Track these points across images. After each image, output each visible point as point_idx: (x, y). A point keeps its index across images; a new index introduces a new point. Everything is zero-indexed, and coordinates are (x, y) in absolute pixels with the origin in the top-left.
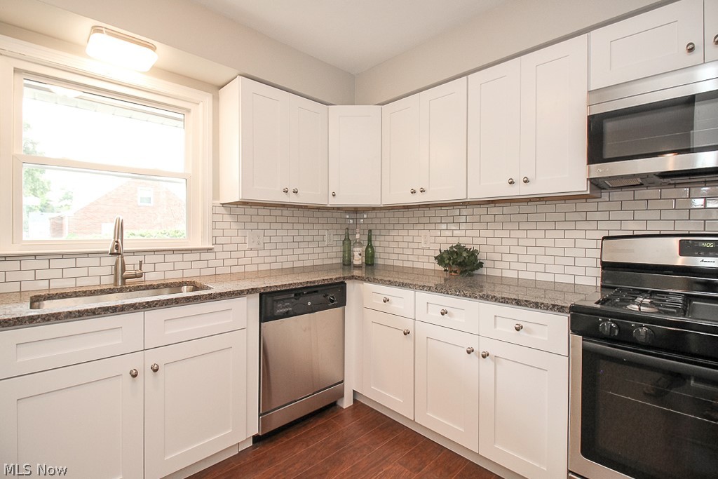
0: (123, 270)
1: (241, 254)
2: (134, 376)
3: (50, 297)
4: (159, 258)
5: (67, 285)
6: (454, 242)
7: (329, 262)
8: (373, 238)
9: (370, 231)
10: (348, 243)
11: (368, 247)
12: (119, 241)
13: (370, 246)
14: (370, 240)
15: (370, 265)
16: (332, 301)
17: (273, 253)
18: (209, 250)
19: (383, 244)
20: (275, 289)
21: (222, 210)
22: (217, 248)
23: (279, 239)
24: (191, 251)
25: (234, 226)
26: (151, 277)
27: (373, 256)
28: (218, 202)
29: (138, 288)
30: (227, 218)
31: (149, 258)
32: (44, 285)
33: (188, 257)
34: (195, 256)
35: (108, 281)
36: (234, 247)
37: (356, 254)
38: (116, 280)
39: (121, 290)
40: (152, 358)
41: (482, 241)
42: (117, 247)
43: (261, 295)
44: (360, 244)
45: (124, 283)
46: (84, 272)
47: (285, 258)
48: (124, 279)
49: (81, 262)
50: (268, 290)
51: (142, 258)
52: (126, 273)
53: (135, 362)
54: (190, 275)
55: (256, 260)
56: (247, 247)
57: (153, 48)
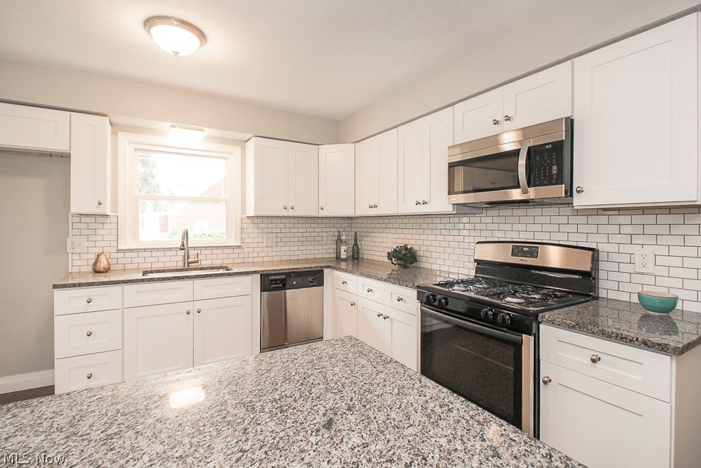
0: (188, 258)
1: (261, 250)
2: (188, 314)
3: (152, 272)
4: (209, 252)
5: (160, 266)
6: (403, 243)
7: (328, 256)
8: (358, 238)
9: (356, 233)
10: (339, 241)
11: (354, 245)
12: (185, 242)
13: (356, 244)
14: (356, 240)
15: (356, 259)
16: (312, 282)
17: (284, 249)
18: (239, 247)
19: (368, 243)
20: (270, 272)
21: (248, 221)
22: (243, 246)
23: (288, 239)
24: (228, 247)
25: (255, 231)
26: (205, 263)
27: (358, 253)
28: (245, 216)
29: (196, 269)
30: (251, 226)
31: (204, 252)
32: (149, 265)
33: (226, 251)
34: (230, 251)
35: (180, 265)
36: (256, 245)
37: (342, 250)
38: (184, 264)
39: (187, 270)
40: (198, 306)
41: (421, 242)
42: (183, 245)
43: (261, 275)
44: (346, 243)
45: (189, 266)
46: (168, 259)
47: (292, 253)
48: (189, 263)
49: (168, 253)
50: (265, 272)
51: (199, 252)
52: (190, 260)
53: (189, 306)
54: (226, 262)
55: (270, 254)
56: (264, 245)
57: (203, 130)
